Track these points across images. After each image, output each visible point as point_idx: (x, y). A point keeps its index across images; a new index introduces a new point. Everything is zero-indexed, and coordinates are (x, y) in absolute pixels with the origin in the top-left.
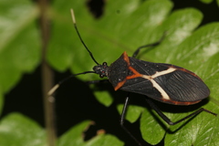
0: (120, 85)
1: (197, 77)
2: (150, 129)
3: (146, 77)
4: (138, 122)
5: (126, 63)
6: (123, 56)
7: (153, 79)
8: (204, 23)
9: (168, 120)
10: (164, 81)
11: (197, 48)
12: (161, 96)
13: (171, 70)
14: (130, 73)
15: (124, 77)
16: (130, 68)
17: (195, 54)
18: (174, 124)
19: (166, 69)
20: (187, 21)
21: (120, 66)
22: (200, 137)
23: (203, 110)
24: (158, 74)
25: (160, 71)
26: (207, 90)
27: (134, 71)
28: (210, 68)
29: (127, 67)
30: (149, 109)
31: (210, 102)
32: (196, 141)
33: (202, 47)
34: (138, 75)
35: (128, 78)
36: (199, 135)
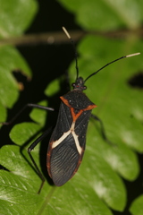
0: (65, 101)
1: (73, 174)
2: (24, 132)
3: (73, 126)
4: (30, 120)
5: (86, 107)
6: (92, 104)
7: (71, 133)
8: (126, 182)
9: (32, 147)
10: (69, 143)
11: (101, 175)
12: (55, 140)
13: (80, 149)
14: (77, 111)
15: (73, 105)
16: (81, 111)
17: (96, 174)
18: (29, 153)
19: (81, 145)
20: (127, 166)
21: (83, 102)
22: (18, 179)
23: (43, 181)
24: (76, 137)
25: (79, 139)
26: (61, 184)
27: (78, 115)
28: (83, 188)
29: (82, 108)
30: (43, 130)
31: (51, 187)
32: (14, 175)
33: (102, 179)
34: (75, 118)
35: (72, 109)
36: (19, 177)
